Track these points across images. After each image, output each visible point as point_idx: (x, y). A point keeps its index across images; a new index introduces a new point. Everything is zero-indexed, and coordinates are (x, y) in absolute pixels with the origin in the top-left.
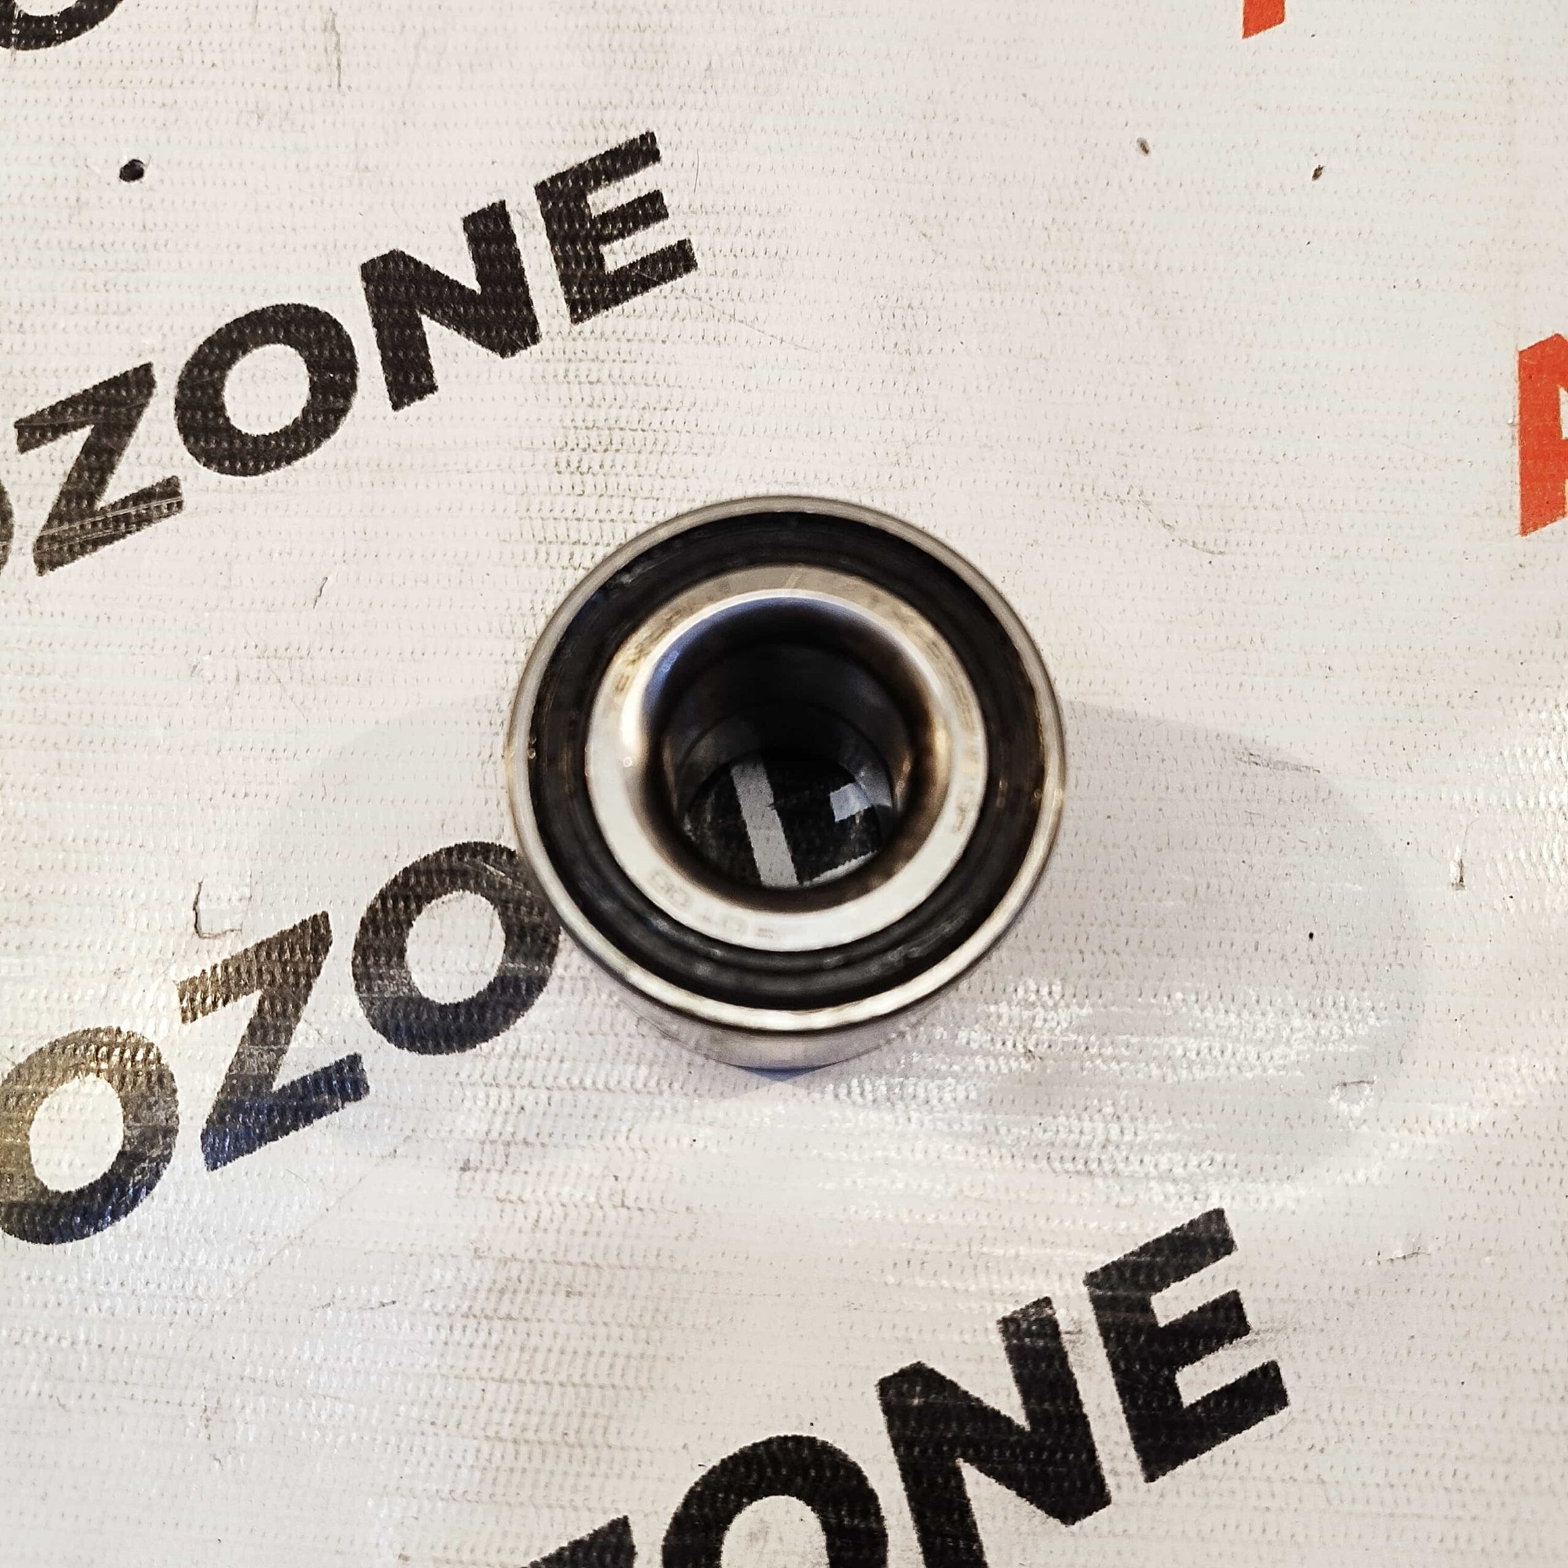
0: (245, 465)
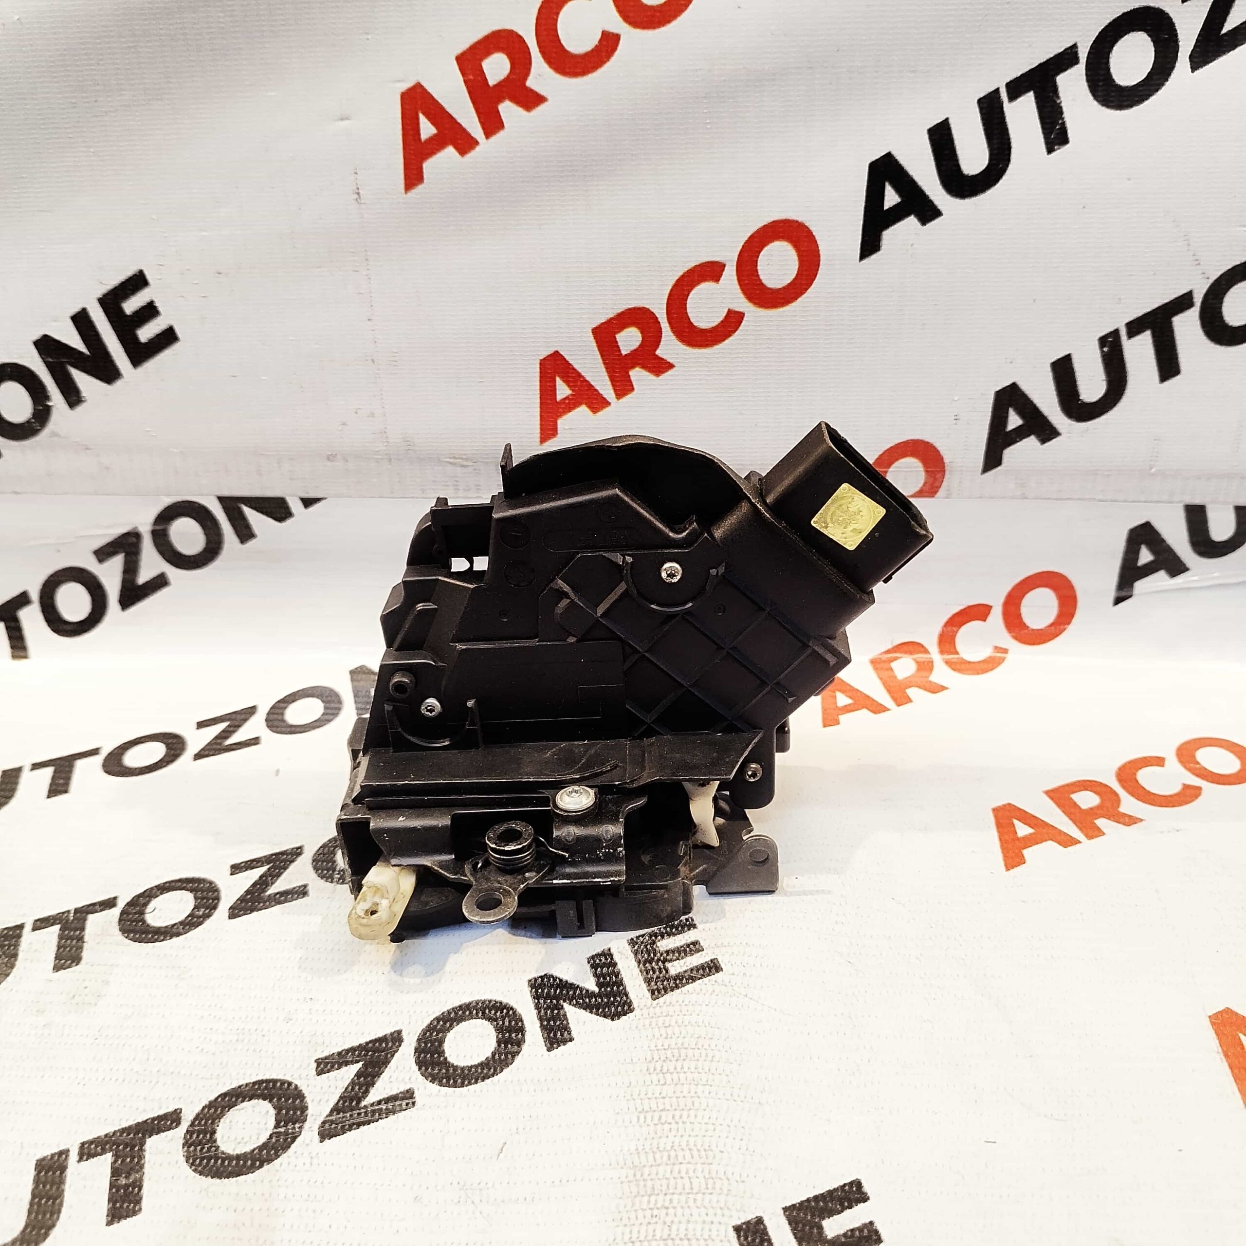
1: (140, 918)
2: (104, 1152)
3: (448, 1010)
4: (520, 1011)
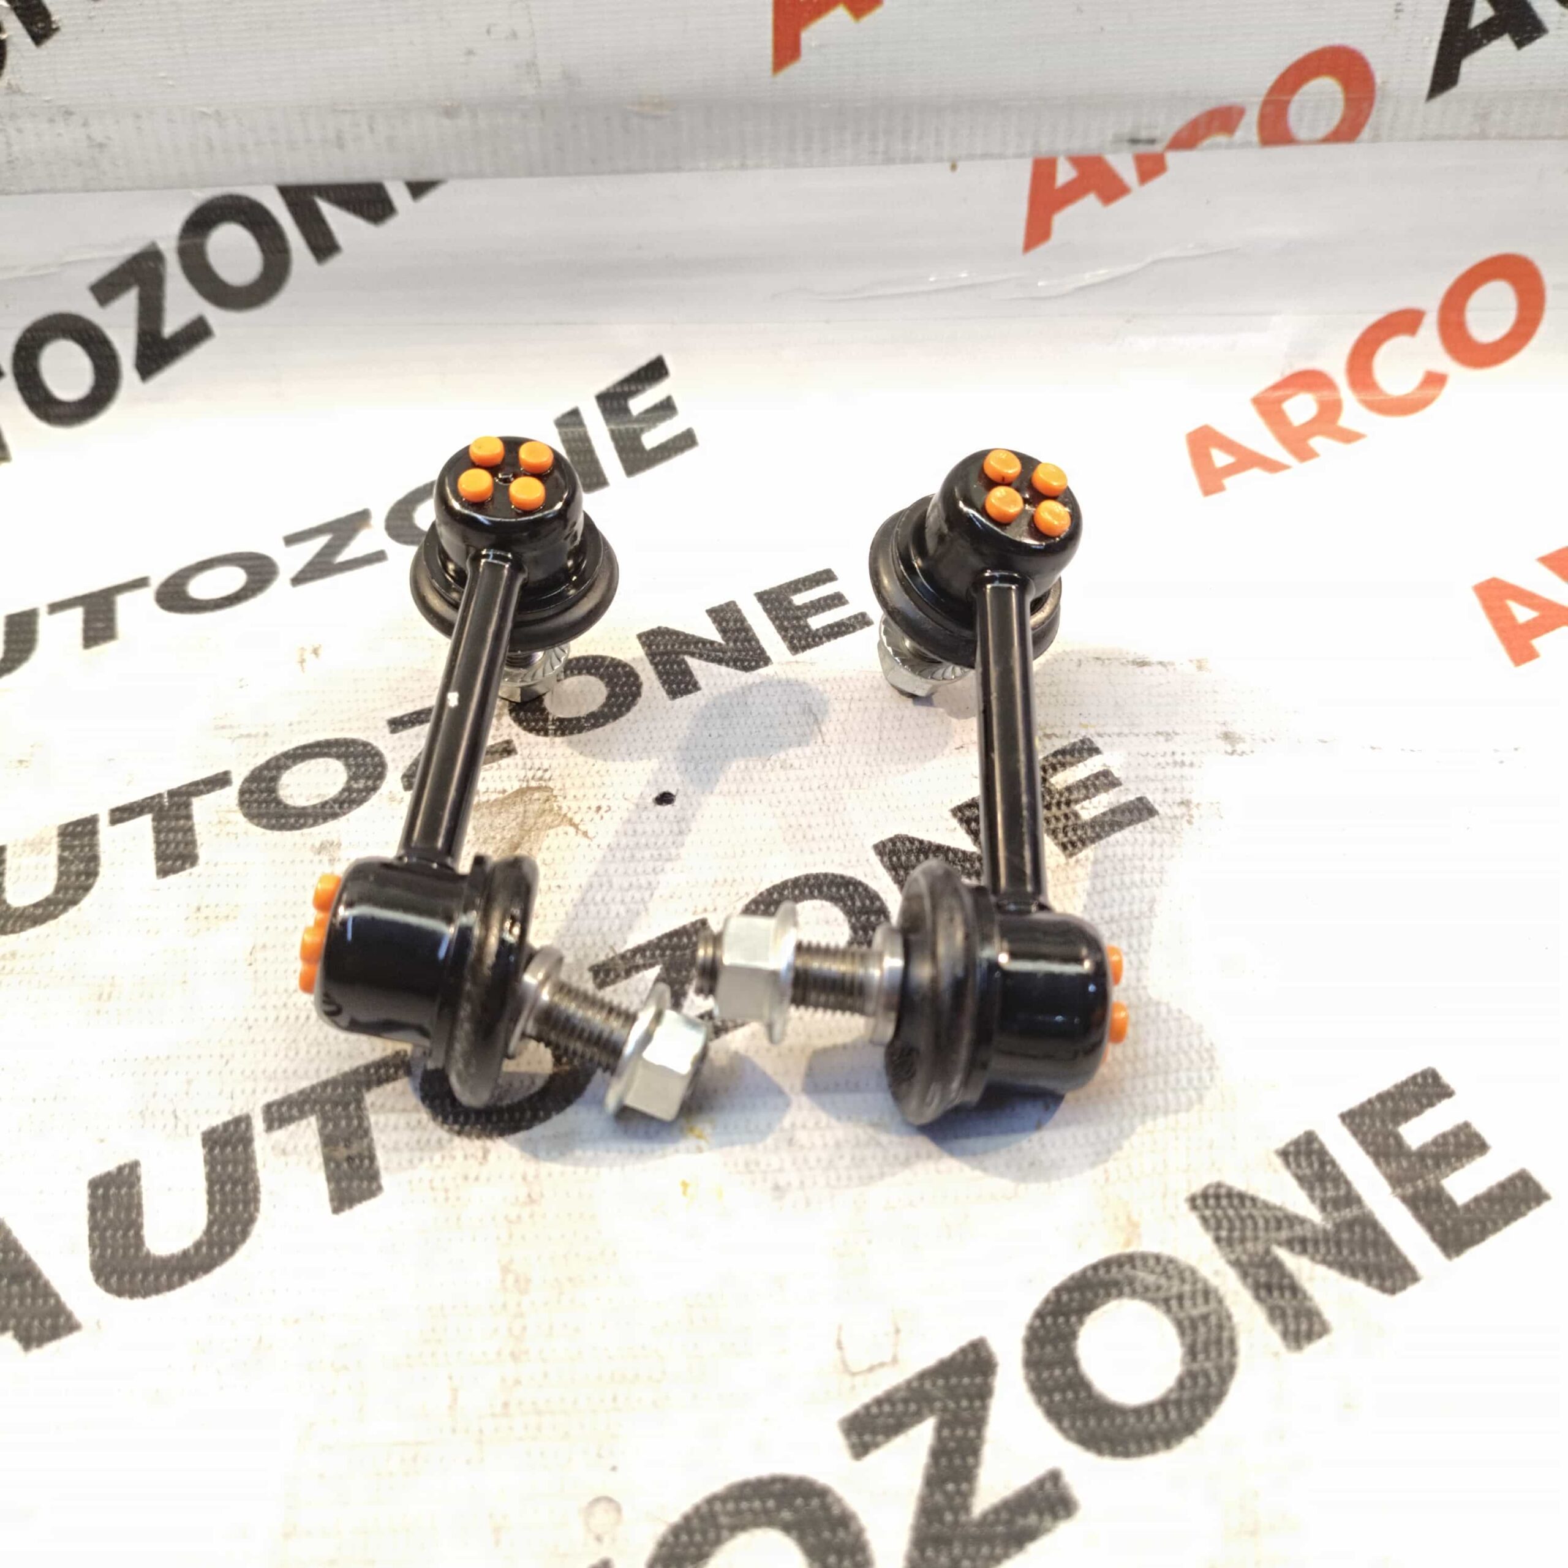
1: (270, 799)
2: (302, 1115)
3: (768, 890)
4: (873, 885)
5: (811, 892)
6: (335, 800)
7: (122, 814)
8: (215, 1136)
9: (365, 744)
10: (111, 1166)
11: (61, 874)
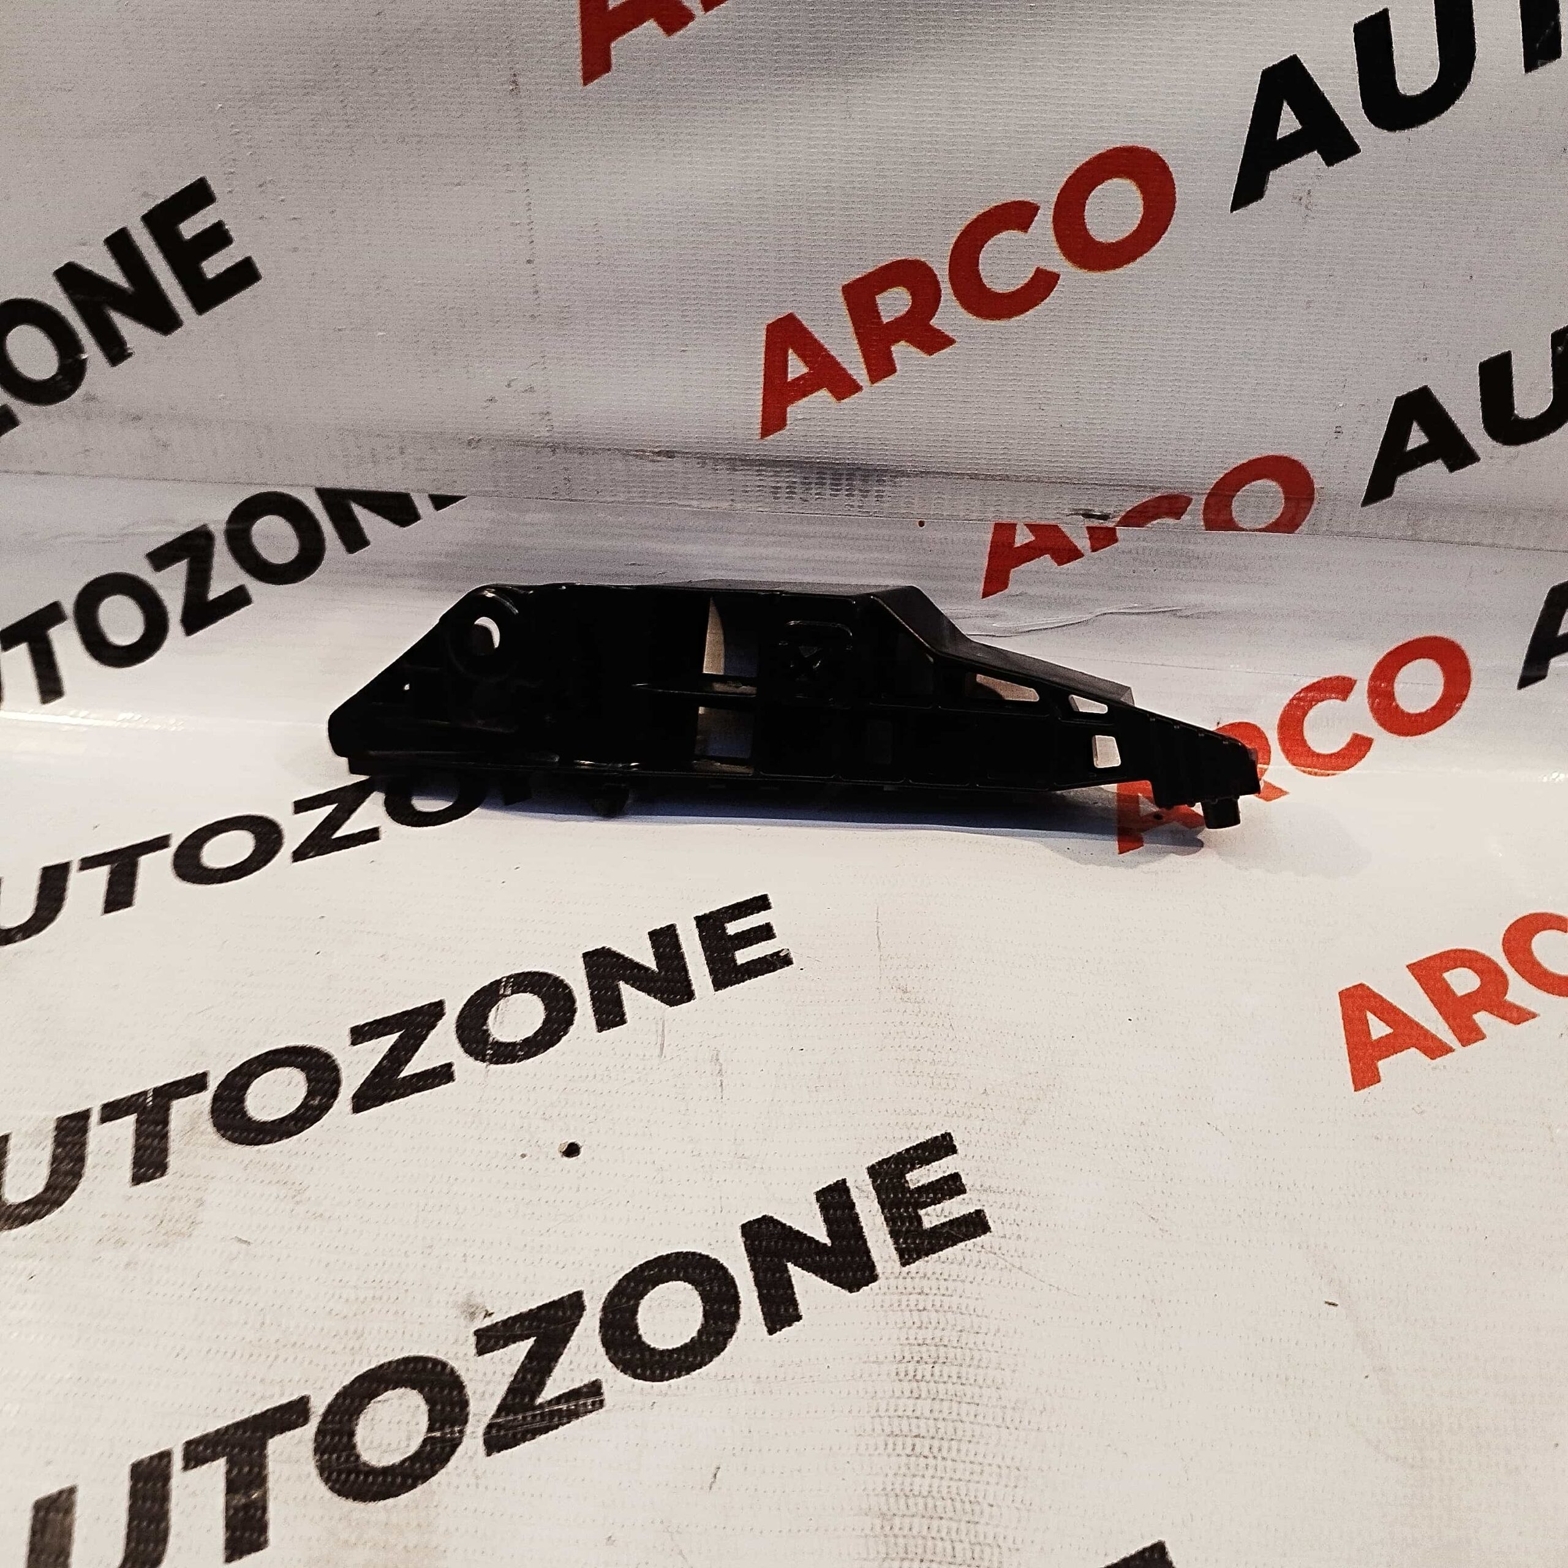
0: (653, 1373)
1: (238, 1108)
2: (215, 1457)
3: (641, 1266)
4: (732, 1271)
5: (678, 1273)
6: (291, 1117)
7: (112, 1111)
8: (140, 1470)
9: (327, 1056)
10: (54, 1490)
11: (53, 1173)
